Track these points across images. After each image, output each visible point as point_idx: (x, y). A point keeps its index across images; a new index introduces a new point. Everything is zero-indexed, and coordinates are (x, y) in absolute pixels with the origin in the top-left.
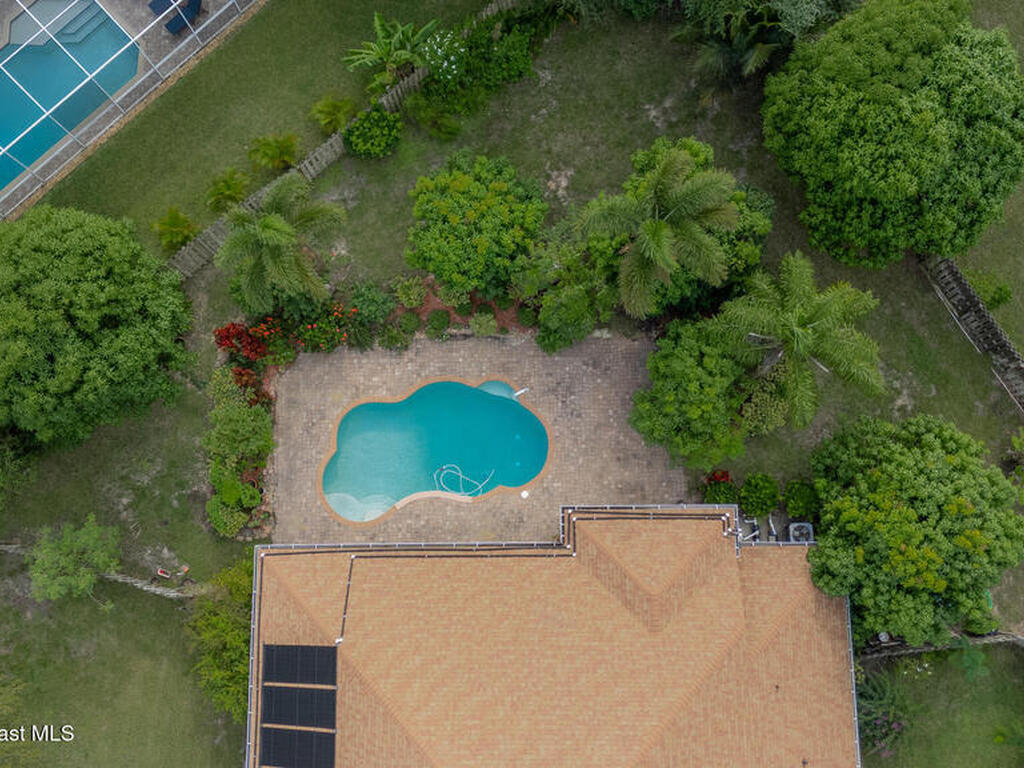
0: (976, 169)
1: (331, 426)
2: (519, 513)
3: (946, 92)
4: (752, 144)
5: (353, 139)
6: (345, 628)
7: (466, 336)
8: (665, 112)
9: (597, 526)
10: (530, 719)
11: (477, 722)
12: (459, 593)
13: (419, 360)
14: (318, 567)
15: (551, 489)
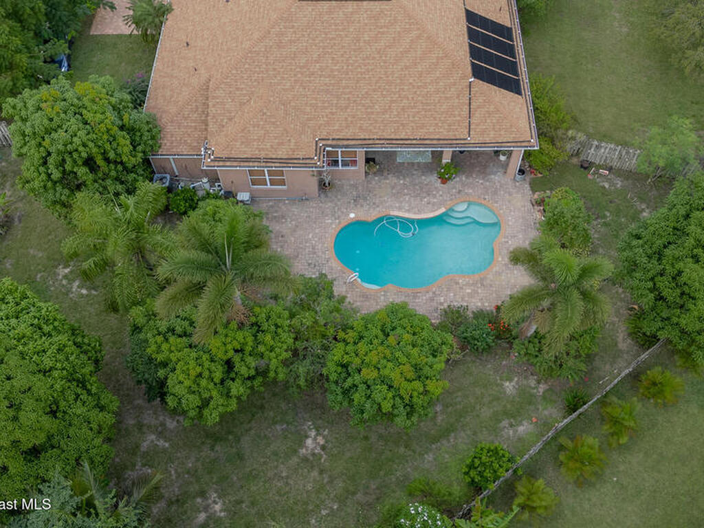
1: (500, 259)
2: (356, 205)
4: (130, 473)
6: (468, 89)
8: (206, 508)
9: (300, 153)
10: (348, 32)
11: (381, 30)
12: (396, 113)
13: (435, 304)
14: (492, 133)
15: (333, 218)
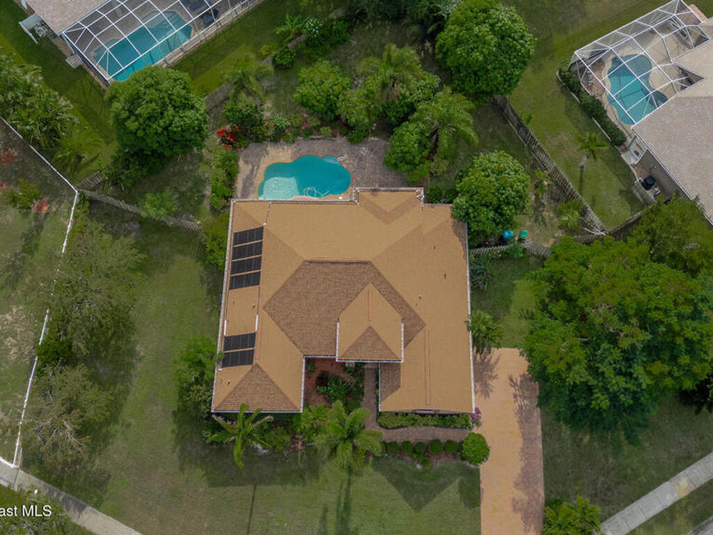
0: (508, 56)
1: (262, 170)
3: (492, 26)
5: (276, 59)
6: (267, 220)
7: (319, 139)
